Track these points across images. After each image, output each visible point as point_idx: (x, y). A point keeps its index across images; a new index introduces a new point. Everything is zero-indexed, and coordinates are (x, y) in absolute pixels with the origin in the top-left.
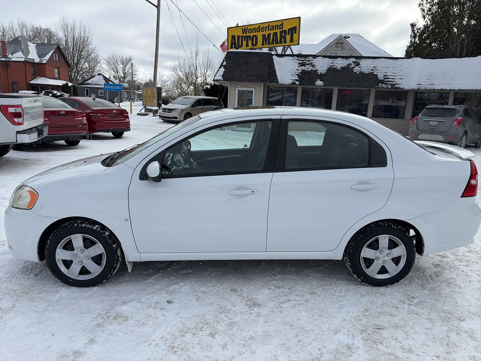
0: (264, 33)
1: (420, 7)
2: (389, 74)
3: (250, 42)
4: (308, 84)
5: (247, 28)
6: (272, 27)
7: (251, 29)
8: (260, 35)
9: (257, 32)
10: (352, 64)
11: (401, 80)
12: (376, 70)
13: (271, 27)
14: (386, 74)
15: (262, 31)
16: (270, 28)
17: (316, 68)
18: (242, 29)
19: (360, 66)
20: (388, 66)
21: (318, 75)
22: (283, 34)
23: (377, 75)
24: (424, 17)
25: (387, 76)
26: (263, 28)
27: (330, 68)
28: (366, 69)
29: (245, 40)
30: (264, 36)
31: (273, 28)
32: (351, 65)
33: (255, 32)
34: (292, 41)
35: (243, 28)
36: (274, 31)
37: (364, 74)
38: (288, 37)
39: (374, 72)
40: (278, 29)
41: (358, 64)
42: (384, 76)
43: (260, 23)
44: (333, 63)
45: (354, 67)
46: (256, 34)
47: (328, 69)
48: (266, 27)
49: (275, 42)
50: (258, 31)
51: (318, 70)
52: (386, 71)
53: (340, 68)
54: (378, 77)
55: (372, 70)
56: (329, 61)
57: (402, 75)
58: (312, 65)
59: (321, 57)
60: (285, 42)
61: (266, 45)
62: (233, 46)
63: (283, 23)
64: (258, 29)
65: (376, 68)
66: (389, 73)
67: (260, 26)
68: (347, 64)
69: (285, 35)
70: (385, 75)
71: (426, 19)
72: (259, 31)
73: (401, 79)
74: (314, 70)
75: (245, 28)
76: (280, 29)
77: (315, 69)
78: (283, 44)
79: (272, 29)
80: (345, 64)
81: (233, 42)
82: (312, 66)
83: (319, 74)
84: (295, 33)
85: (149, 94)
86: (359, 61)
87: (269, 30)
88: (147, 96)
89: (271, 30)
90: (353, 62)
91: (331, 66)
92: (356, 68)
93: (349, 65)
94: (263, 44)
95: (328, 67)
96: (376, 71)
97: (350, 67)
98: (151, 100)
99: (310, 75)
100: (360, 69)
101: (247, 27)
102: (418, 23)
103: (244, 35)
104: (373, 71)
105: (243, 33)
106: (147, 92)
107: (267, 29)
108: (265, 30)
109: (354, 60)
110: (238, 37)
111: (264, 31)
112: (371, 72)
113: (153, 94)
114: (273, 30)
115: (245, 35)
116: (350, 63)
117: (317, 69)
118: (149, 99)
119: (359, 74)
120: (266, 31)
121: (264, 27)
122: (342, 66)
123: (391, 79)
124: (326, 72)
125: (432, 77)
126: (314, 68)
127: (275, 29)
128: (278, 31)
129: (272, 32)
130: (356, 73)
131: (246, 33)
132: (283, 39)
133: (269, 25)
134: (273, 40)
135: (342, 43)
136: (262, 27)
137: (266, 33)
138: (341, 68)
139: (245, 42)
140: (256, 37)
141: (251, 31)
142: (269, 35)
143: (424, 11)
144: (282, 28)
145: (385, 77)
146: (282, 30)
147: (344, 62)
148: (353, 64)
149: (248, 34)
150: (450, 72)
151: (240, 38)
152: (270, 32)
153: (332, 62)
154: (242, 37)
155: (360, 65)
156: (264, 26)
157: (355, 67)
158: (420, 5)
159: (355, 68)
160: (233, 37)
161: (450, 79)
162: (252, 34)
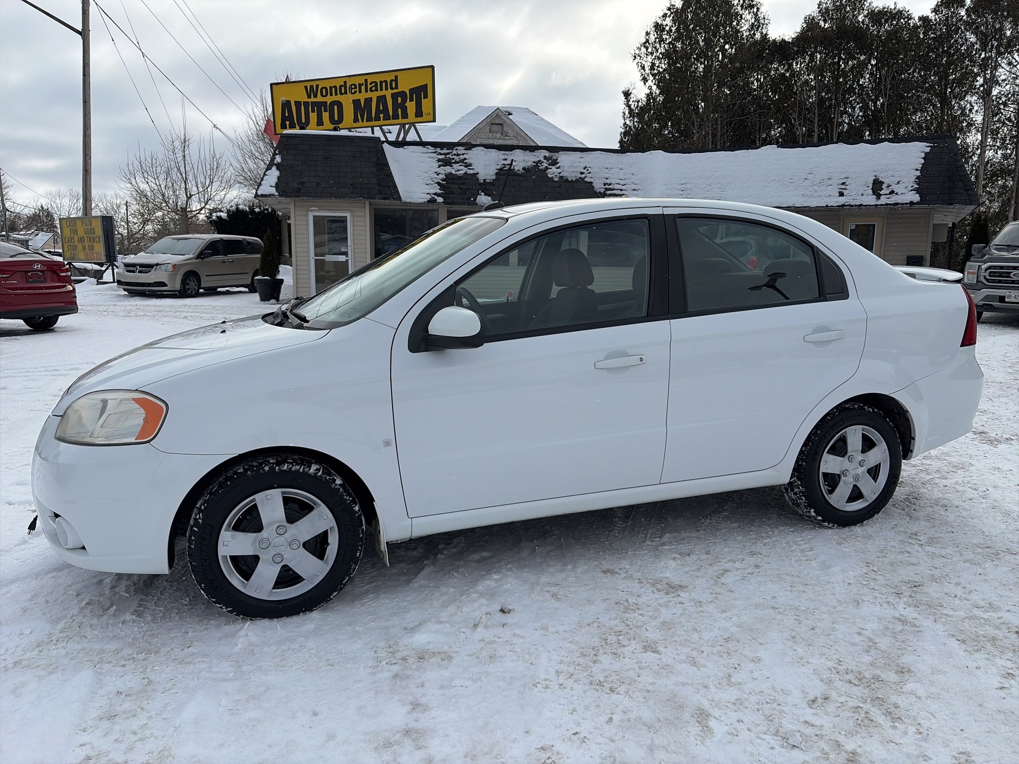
0: (357, 96)
1: (636, 61)
2: (613, 181)
3: (326, 116)
4: (462, 201)
5: (317, 86)
6: (374, 84)
7: (326, 88)
8: (347, 101)
9: (341, 94)
10: (543, 162)
11: (635, 192)
12: (589, 173)
13: (371, 83)
14: (608, 181)
15: (352, 93)
16: (369, 87)
17: (473, 169)
18: (306, 87)
19: (558, 165)
20: (609, 167)
21: (480, 184)
22: (399, 99)
23: (592, 183)
24: (645, 80)
25: (610, 184)
26: (353, 87)
27: (501, 169)
28: (571, 172)
29: (313, 111)
30: (356, 103)
31: (376, 86)
32: (541, 164)
33: (336, 94)
34: (419, 113)
35: (308, 85)
36: (380, 93)
37: (567, 180)
38: (411, 106)
39: (585, 177)
40: (387, 89)
41: (554, 163)
42: (605, 184)
43: (346, 76)
44: (506, 160)
45: (547, 168)
46: (339, 98)
47: (497, 171)
48: (360, 85)
49: (382, 116)
50: (343, 92)
51: (478, 173)
52: (607, 175)
53: (521, 169)
54: (593, 187)
55: (582, 173)
56: (499, 156)
57: (635, 183)
58: (466, 163)
59: (482, 148)
60: (405, 115)
61: (363, 121)
62: (287, 123)
63: (396, 77)
64: (343, 88)
65: (589, 169)
66: (613, 178)
67: (345, 82)
68: (534, 162)
69: (404, 100)
70: (607, 184)
71: (649, 83)
72: (346, 93)
73: (634, 190)
74: (470, 174)
75: (312, 86)
76: (392, 88)
77: (471, 172)
78: (401, 121)
79: (374, 89)
80: (530, 161)
81: (287, 115)
82: (465, 166)
83: (482, 181)
84: (426, 97)
85: (81, 233)
86: (555, 156)
87: (366, 91)
88: (76, 239)
89: (371, 91)
90: (545, 157)
91: (503, 166)
92: (551, 169)
93: (537, 163)
94: (356, 120)
95: (499, 167)
96: (590, 175)
97: (540, 168)
98: (87, 247)
99: (464, 184)
100: (559, 170)
101: (317, 82)
102: (633, 91)
103: (310, 100)
104: (583, 176)
105: (309, 97)
106: (74, 228)
107: (363, 87)
108: (358, 89)
109: (547, 154)
110: (298, 104)
111: (356, 92)
112: (580, 178)
113: (93, 231)
114: (376, 90)
115: (313, 99)
116: (538, 159)
117: (475, 172)
118: (80, 246)
119: (557, 181)
120: (360, 92)
121: (355, 85)
122: (524, 166)
123: (617, 190)
124: (494, 177)
125: (689, 186)
126: (471, 169)
127: (381, 90)
128: (388, 94)
129: (374, 95)
130: (552, 178)
131: (315, 96)
132: (399, 110)
133: (366, 80)
134: (378, 112)
135: (502, 124)
136: (351, 85)
137: (362, 97)
138: (524, 169)
139: (313, 117)
140: (339, 104)
141: (326, 91)
142: (368, 101)
143: (643, 68)
144: (396, 88)
145: (607, 186)
146: (395, 91)
147: (527, 158)
148: (545, 161)
149: (319, 99)
150: (717, 177)
151: (302, 107)
152: (369, 95)
153: (503, 157)
154: (306, 104)
155: (558, 163)
156: (357, 81)
157: (550, 167)
158: (635, 57)
159: (549, 170)
160: (286, 105)
161: (720, 189)
162: (329, 99)
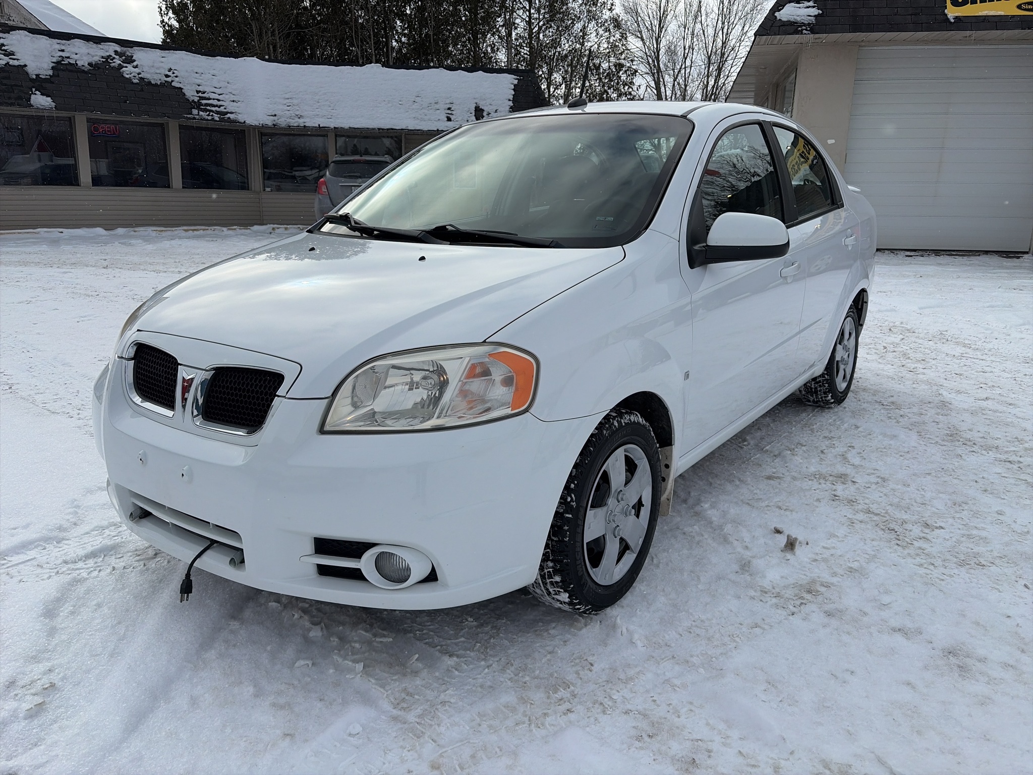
2: (206, 89)
4: (10, 101)
10: (114, 58)
11: (235, 103)
12: (176, 77)
14: (200, 88)
17: (18, 59)
19: (135, 64)
20: (200, 71)
21: (32, 80)
23: (181, 89)
25: (204, 93)
27: (58, 63)
28: (152, 73)
32: (112, 60)
37: (150, 83)
39: (172, 81)
41: (130, 60)
42: (198, 92)
44: (63, 51)
45: (120, 67)
47: (54, 65)
51: (25, 66)
52: (198, 82)
53: (86, 65)
54: (185, 94)
55: (167, 76)
56: (51, 45)
57: (233, 93)
58: (6, 51)
59: (26, 33)
65: (175, 71)
66: (206, 85)
68: (103, 57)
70: (200, 91)
73: (233, 101)
74: (14, 66)
77: (16, 63)
80: (97, 55)
82: (5, 55)
83: (34, 77)
86: (129, 51)
90: (116, 52)
91: (60, 59)
92: (126, 67)
93: (107, 60)
95: (55, 60)
96: (177, 79)
97: (112, 65)
99: (9, 78)
100: (137, 70)
104: (169, 79)
109: (118, 48)
112: (166, 81)
116: (108, 54)
117: (22, 64)
119: (137, 83)
122: (90, 61)
123: (214, 99)
124: (51, 73)
125: (295, 101)
126: (14, 59)
130: (130, 79)
138: (90, 64)
145: (200, 94)
147: (92, 51)
148: (117, 57)
150: (325, 94)
153: (58, 47)
155: (135, 61)
157: (125, 65)
159: (124, 69)
161: (330, 107)
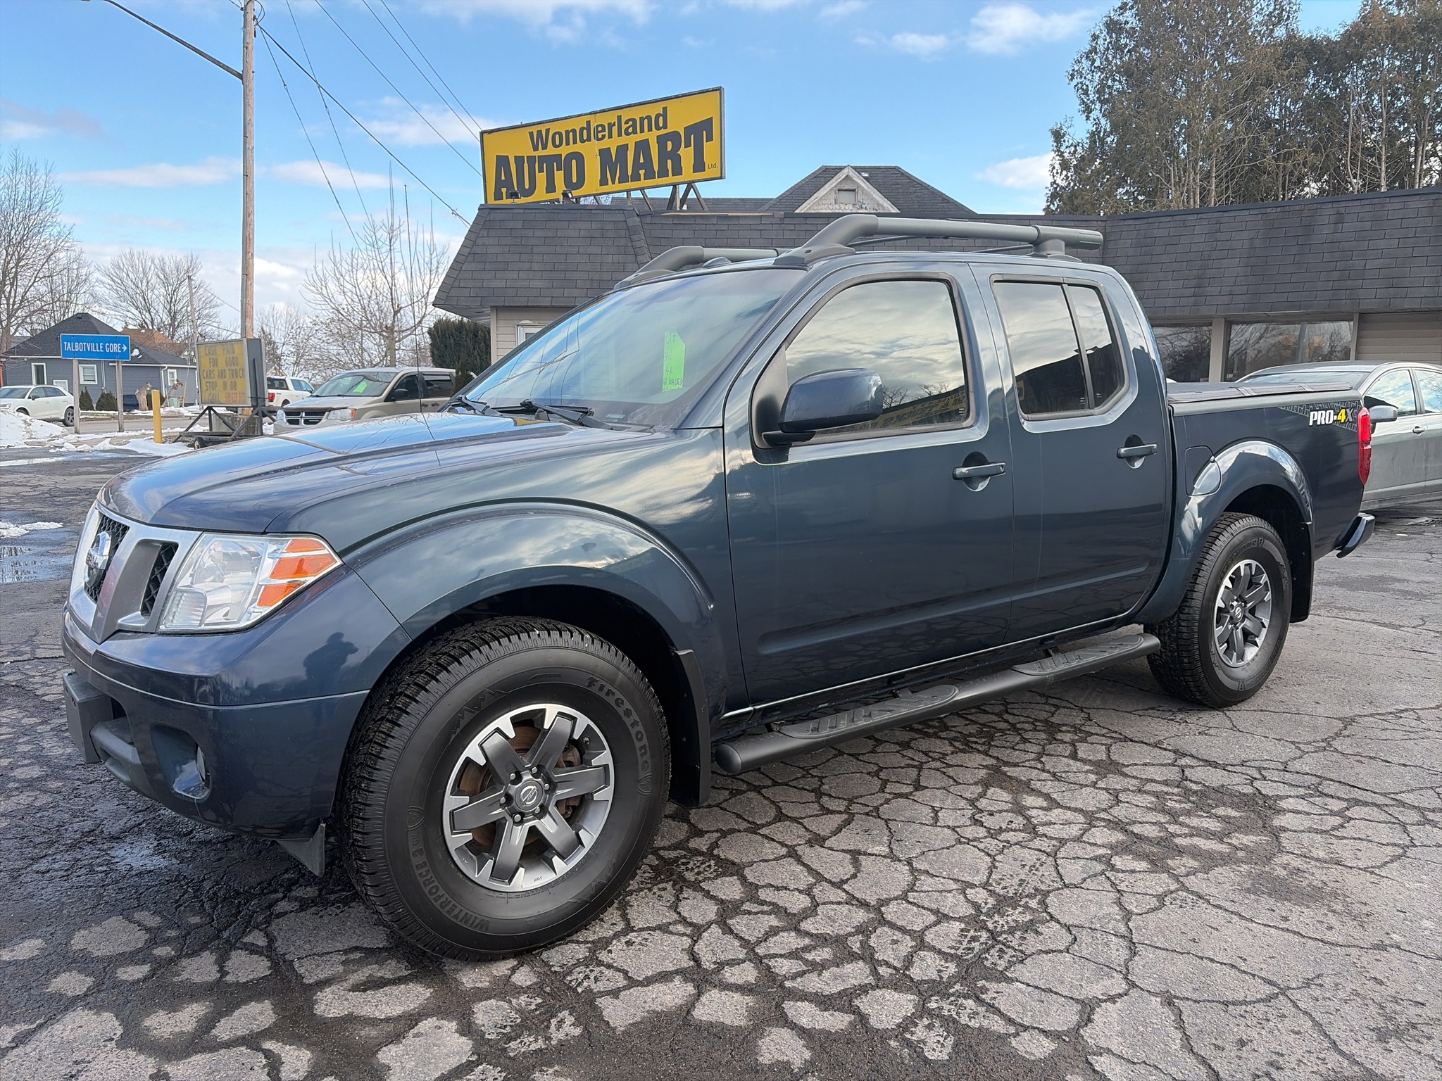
0: (605, 144)
1: (1075, 82)
3: (559, 176)
5: (548, 131)
6: (631, 123)
7: (560, 134)
8: (591, 152)
9: (582, 141)
13: (626, 122)
15: (598, 140)
16: (624, 127)
18: (531, 134)
22: (669, 144)
24: (1088, 110)
26: (600, 129)
29: (541, 171)
30: (604, 153)
31: (634, 127)
33: (575, 142)
34: (699, 166)
35: (535, 130)
36: (639, 137)
38: (687, 155)
40: (650, 130)
43: (591, 113)
46: (579, 147)
48: (611, 126)
49: (642, 172)
50: (585, 138)
60: (678, 171)
61: (613, 183)
62: (504, 190)
63: (665, 109)
64: (585, 131)
67: (588, 123)
69: (677, 147)
71: (1094, 115)
72: (589, 139)
75: (539, 132)
76: (658, 128)
78: (671, 179)
79: (630, 130)
81: (503, 178)
84: (710, 138)
85: (222, 364)
87: (620, 135)
88: (216, 373)
89: (627, 134)
94: (603, 182)
98: (229, 383)
101: (547, 126)
103: (537, 154)
105: (536, 149)
106: (214, 357)
107: (615, 129)
108: (606, 133)
110: (519, 160)
111: (604, 136)
113: (234, 361)
114: (635, 132)
115: (541, 152)
118: (220, 382)
120: (610, 137)
121: (603, 126)
127: (642, 131)
128: (652, 136)
129: (631, 140)
131: (545, 147)
132: (669, 161)
133: (619, 118)
134: (637, 166)
135: (854, 190)
136: (598, 126)
137: (613, 144)
139: (541, 178)
140: (579, 157)
141: (560, 139)
142: (623, 149)
143: (1086, 92)
144: (665, 126)
146: (663, 132)
149: (551, 150)
151: (526, 165)
152: (624, 140)
154: (531, 160)
156: (605, 120)
158: (1072, 76)
160: (502, 161)
162: (564, 151)
